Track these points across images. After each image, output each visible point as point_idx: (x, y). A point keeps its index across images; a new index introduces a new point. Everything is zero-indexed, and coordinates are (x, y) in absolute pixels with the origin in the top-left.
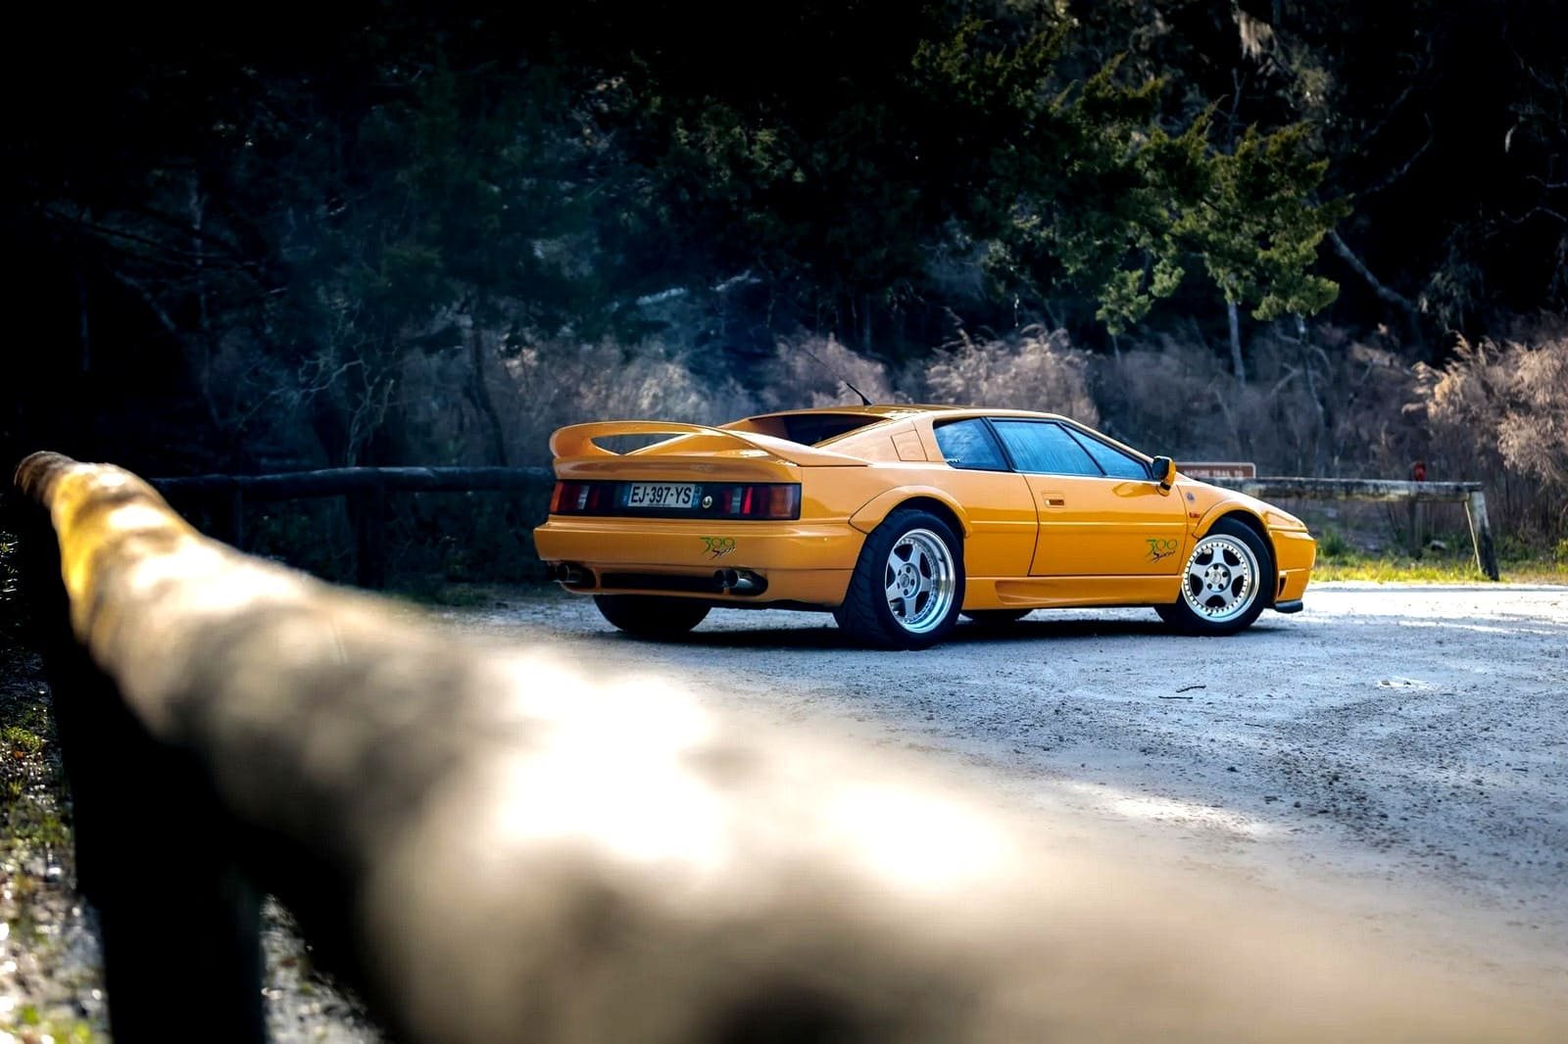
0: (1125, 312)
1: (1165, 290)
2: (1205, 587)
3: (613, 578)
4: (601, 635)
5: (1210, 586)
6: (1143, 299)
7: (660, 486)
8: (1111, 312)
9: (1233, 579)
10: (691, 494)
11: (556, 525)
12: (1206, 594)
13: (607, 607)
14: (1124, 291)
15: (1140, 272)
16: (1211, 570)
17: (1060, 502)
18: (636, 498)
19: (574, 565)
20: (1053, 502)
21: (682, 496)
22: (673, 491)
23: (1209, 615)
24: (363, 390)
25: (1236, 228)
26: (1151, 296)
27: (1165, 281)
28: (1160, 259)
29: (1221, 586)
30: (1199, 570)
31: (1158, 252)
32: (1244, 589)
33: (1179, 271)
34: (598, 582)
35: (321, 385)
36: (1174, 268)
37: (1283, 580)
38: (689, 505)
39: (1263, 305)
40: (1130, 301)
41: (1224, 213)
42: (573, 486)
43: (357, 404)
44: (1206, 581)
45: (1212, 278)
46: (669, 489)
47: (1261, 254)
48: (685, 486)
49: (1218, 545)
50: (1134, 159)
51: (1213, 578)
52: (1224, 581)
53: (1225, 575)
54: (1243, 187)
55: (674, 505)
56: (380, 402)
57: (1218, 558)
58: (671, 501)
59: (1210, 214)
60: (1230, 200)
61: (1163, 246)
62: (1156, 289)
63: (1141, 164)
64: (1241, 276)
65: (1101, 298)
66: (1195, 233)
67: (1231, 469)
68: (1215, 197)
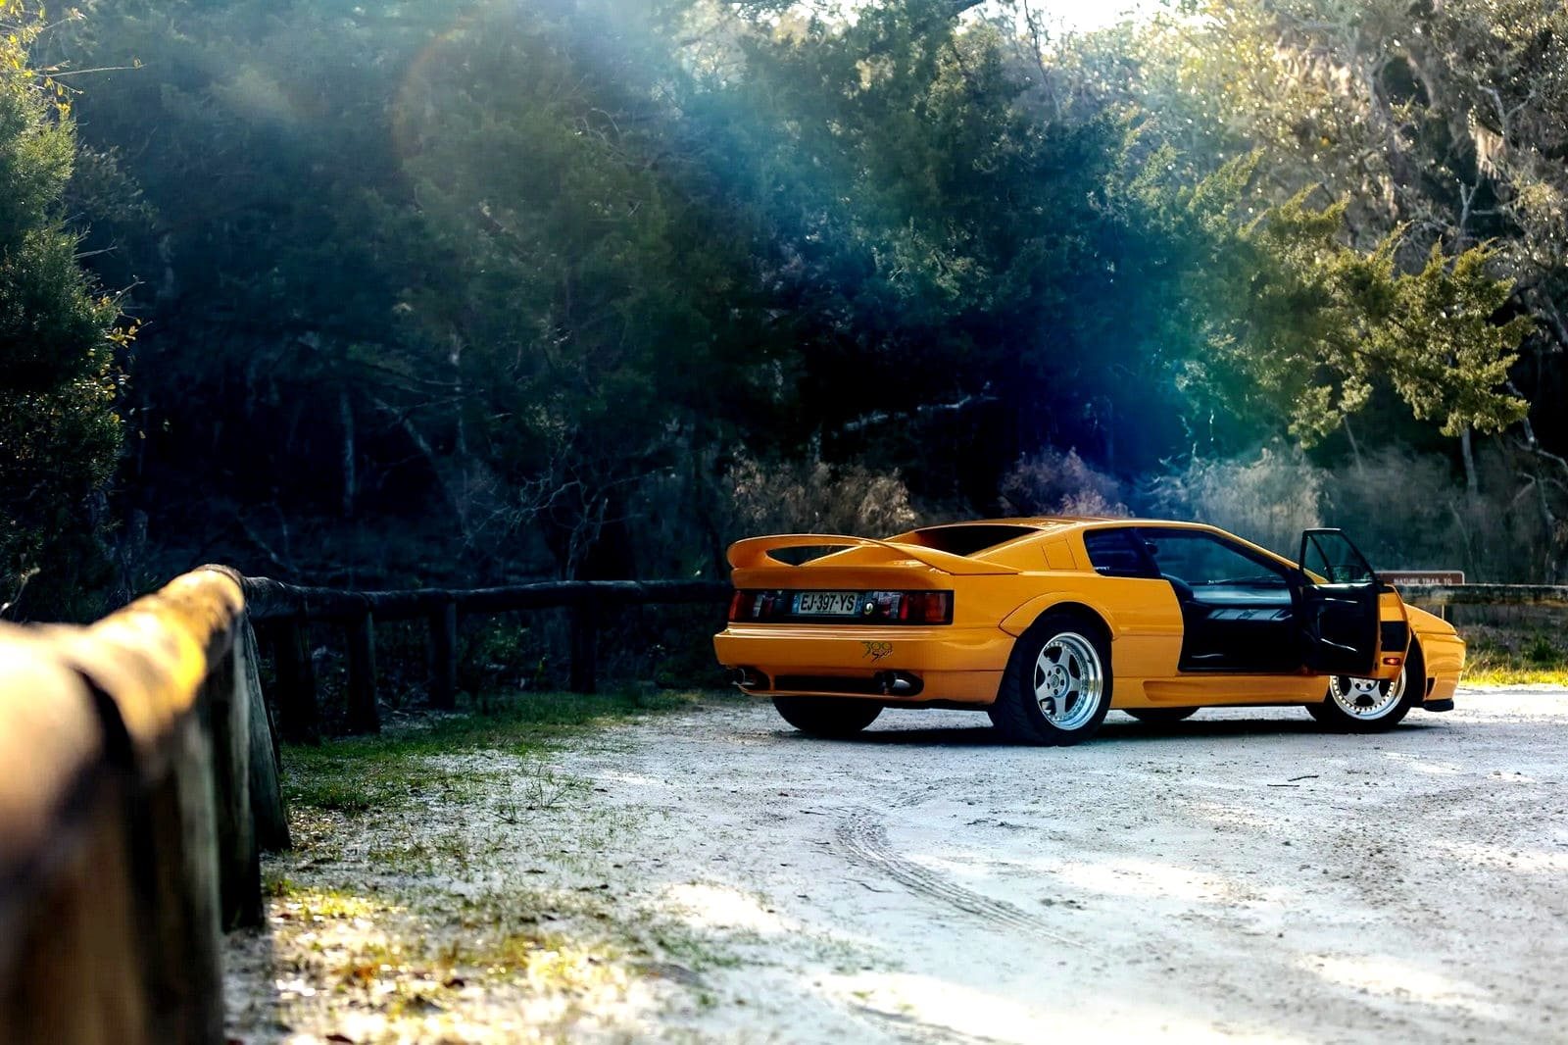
0: (1316, 426)
1: (1354, 405)
3: (787, 680)
4: (780, 735)
6: (1332, 414)
8: (1302, 427)
10: (854, 602)
11: (735, 632)
13: (786, 709)
15: (1329, 389)
18: (805, 605)
21: (846, 603)
24: (581, 509)
25: (1422, 347)
26: (1341, 412)
27: (1354, 396)
28: (1349, 375)
31: (1346, 369)
33: (1368, 388)
34: (772, 684)
35: (541, 504)
36: (1363, 384)
38: (852, 612)
40: (1322, 416)
41: (1410, 331)
42: (751, 595)
43: (575, 522)
46: (834, 597)
47: (1450, 371)
50: (1321, 280)
55: (839, 612)
56: (596, 520)
58: (837, 609)
59: (1397, 332)
60: (1417, 318)
61: (1351, 363)
62: (1345, 404)
63: (1327, 284)
64: (1430, 393)
65: (1294, 412)
66: (1384, 351)
67: (1441, 577)
68: (1402, 316)
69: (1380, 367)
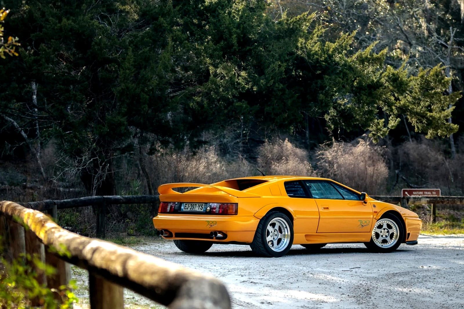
0: (379, 134)
1: (392, 126)
2: (380, 236)
3: (178, 235)
4: (176, 254)
5: (382, 236)
6: (385, 129)
7: (193, 204)
8: (374, 135)
9: (390, 233)
10: (203, 207)
11: (161, 217)
12: (381, 239)
13: (179, 244)
14: (379, 127)
15: (383, 120)
16: (383, 231)
17: (328, 208)
18: (186, 208)
19: (166, 230)
20: (324, 208)
21: (200, 207)
22: (197, 205)
23: (382, 246)
24: (99, 168)
25: (419, 104)
26: (388, 128)
27: (393, 123)
28: (390, 115)
29: (386, 236)
30: (378, 231)
31: (389, 113)
32: (394, 237)
33: (399, 119)
34: (174, 235)
35: (83, 166)
36: (397, 118)
37: (409, 234)
38: (202, 210)
39: (429, 134)
40: (381, 130)
41: (414, 98)
42: (166, 204)
43: (96, 173)
44: (381, 234)
45: (410, 122)
46: (196, 205)
47: (429, 114)
48: (201, 204)
49: (385, 222)
50: (380, 79)
51: (383, 233)
52: (387, 234)
53: (387, 232)
54: (422, 88)
55: (198, 210)
56: (104, 172)
57: (385, 226)
58: (197, 209)
59: (410, 98)
60: (416, 93)
61: (392, 110)
62: (390, 126)
63: (383, 80)
64: (421, 122)
65: (370, 129)
66: (404, 105)
67: (431, 191)
68: (411, 92)
69: (403, 111)
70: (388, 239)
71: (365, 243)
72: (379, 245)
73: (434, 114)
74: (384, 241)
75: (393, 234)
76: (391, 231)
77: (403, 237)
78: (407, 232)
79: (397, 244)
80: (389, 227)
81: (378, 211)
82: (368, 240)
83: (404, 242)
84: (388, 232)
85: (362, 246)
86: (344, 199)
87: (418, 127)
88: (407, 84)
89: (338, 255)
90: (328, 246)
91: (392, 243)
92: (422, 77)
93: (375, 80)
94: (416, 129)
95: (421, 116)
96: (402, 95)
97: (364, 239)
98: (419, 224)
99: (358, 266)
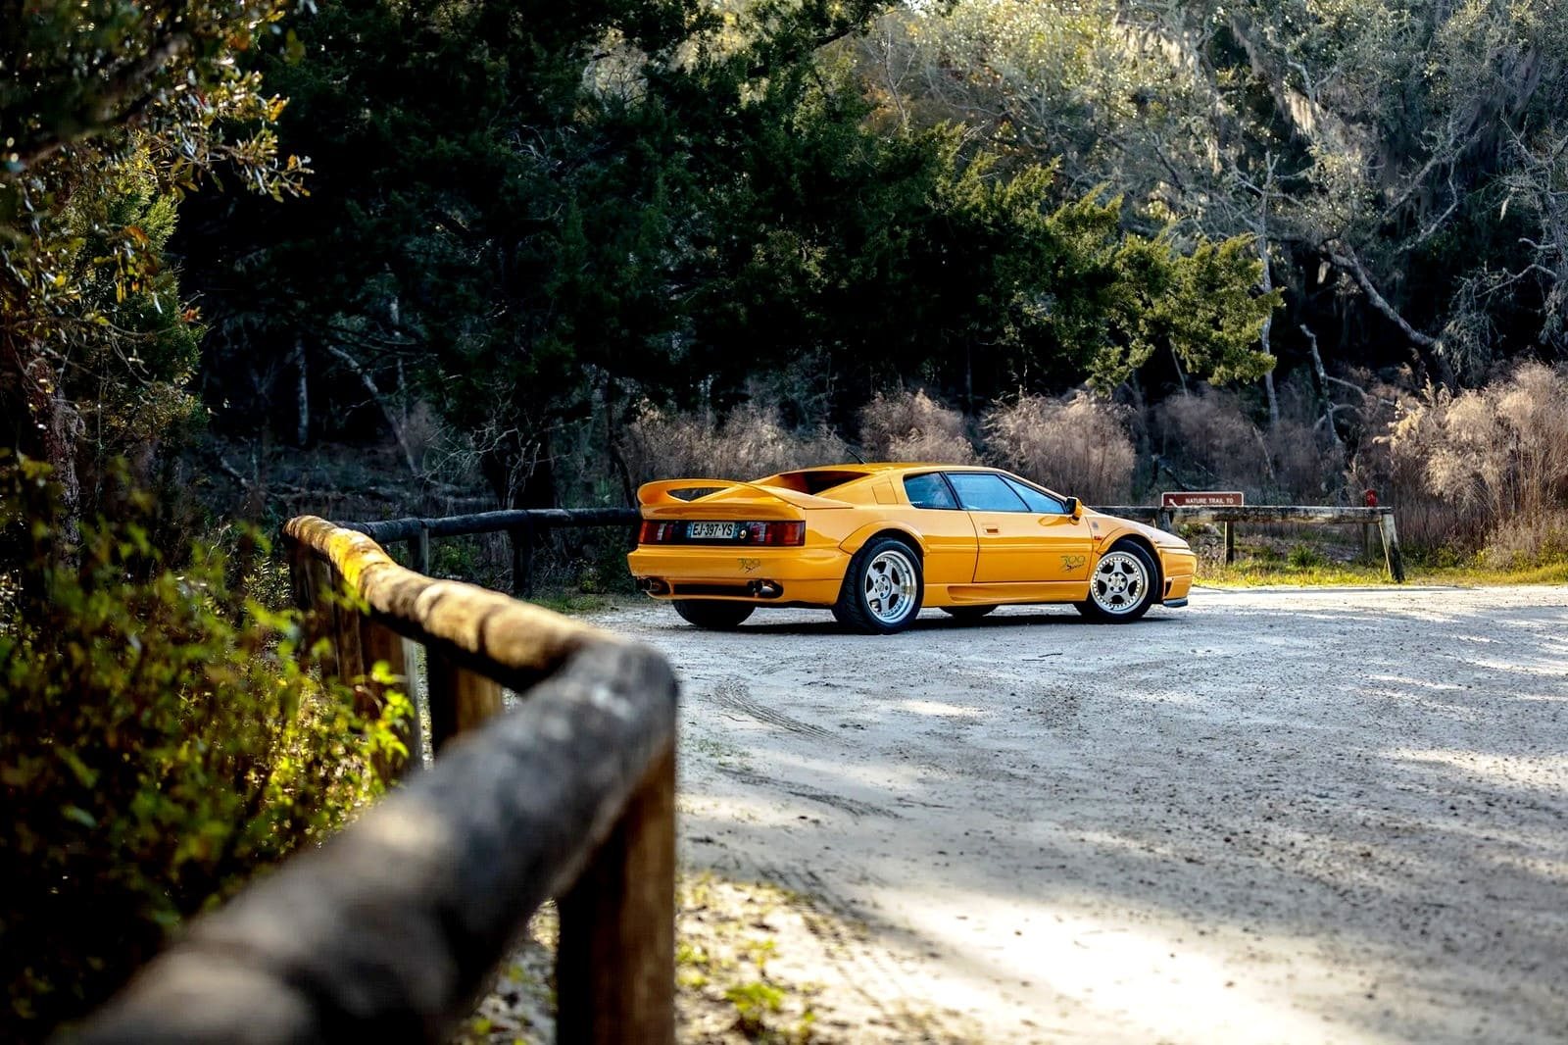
0: (1109, 379)
1: (1137, 362)
2: (1108, 589)
3: (680, 587)
5: (1112, 589)
6: (1123, 368)
7: (711, 523)
9: (1129, 583)
10: (732, 529)
11: (643, 551)
12: (1109, 594)
13: (683, 609)
14: (1109, 363)
15: (1119, 348)
16: (1113, 577)
17: (995, 531)
18: (695, 532)
19: (655, 579)
20: (989, 531)
21: (726, 530)
22: (721, 526)
23: (1112, 609)
24: (519, 451)
25: (1194, 315)
26: (1129, 366)
27: (1139, 354)
28: (1135, 338)
29: (1120, 589)
30: (1104, 577)
31: (1132, 333)
32: (1137, 590)
33: (1151, 347)
34: (672, 590)
35: (486, 448)
36: (1147, 344)
37: (1169, 584)
38: (730, 537)
39: (1216, 374)
40: (1113, 370)
41: (1184, 303)
42: (654, 524)
43: (514, 461)
44: (1110, 585)
46: (717, 525)
47: (1215, 334)
48: (729, 524)
49: (1118, 559)
50: (1112, 262)
51: (1115, 583)
52: (1123, 585)
54: (1197, 284)
55: (721, 536)
56: (531, 461)
57: (1118, 568)
58: (719, 534)
59: (1173, 303)
60: (1188, 292)
61: (1136, 328)
62: (1131, 360)
63: (1118, 265)
64: (1199, 351)
65: (1089, 368)
66: (1163, 318)
67: (1224, 497)
68: (1177, 290)
69: (1160, 330)
70: (1125, 594)
71: (1077, 604)
72: (1107, 607)
73: (1224, 334)
74: (1117, 600)
75: (1134, 584)
76: (1131, 578)
77: (1157, 591)
78: (1167, 579)
79: (1145, 606)
80: (1127, 569)
81: (1103, 535)
82: (1084, 598)
83: (1160, 601)
84: (1124, 580)
85: (1071, 610)
86: (1030, 511)
87: (1193, 362)
88: (1167, 275)
89: (1020, 628)
90: (1001, 610)
91: (1131, 603)
92: (1201, 258)
93: (1102, 265)
94: (1189, 365)
95: (1197, 339)
96: (1157, 296)
97: (1073, 596)
98: (1190, 564)
99: (1059, 651)
